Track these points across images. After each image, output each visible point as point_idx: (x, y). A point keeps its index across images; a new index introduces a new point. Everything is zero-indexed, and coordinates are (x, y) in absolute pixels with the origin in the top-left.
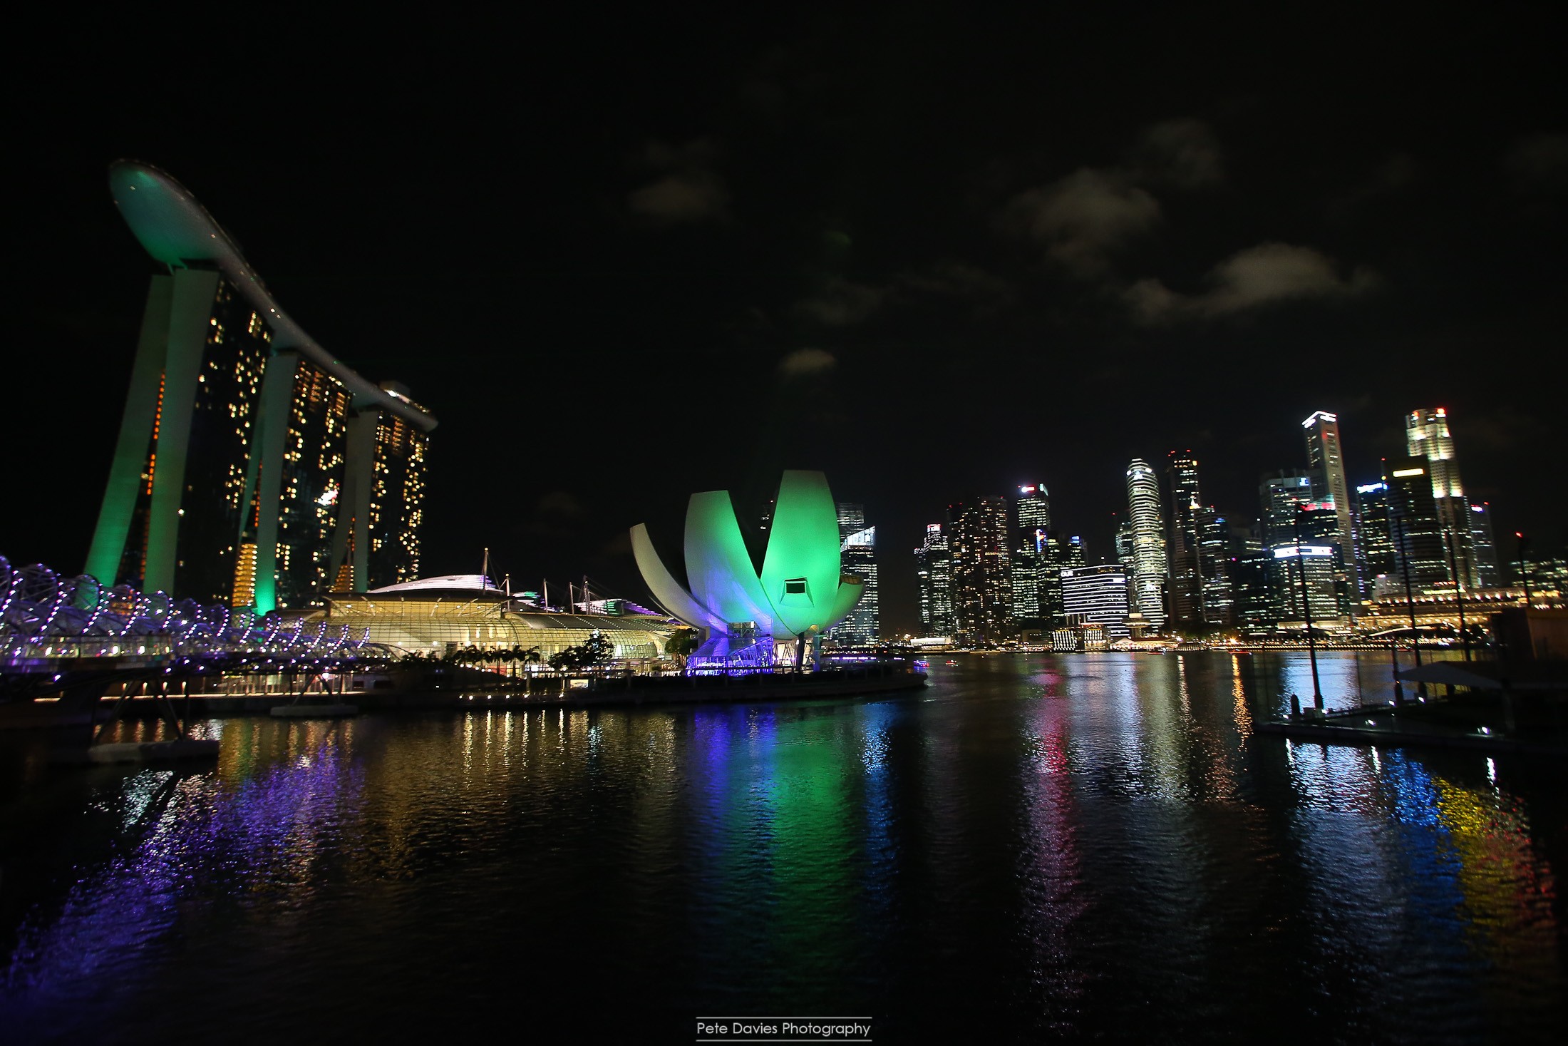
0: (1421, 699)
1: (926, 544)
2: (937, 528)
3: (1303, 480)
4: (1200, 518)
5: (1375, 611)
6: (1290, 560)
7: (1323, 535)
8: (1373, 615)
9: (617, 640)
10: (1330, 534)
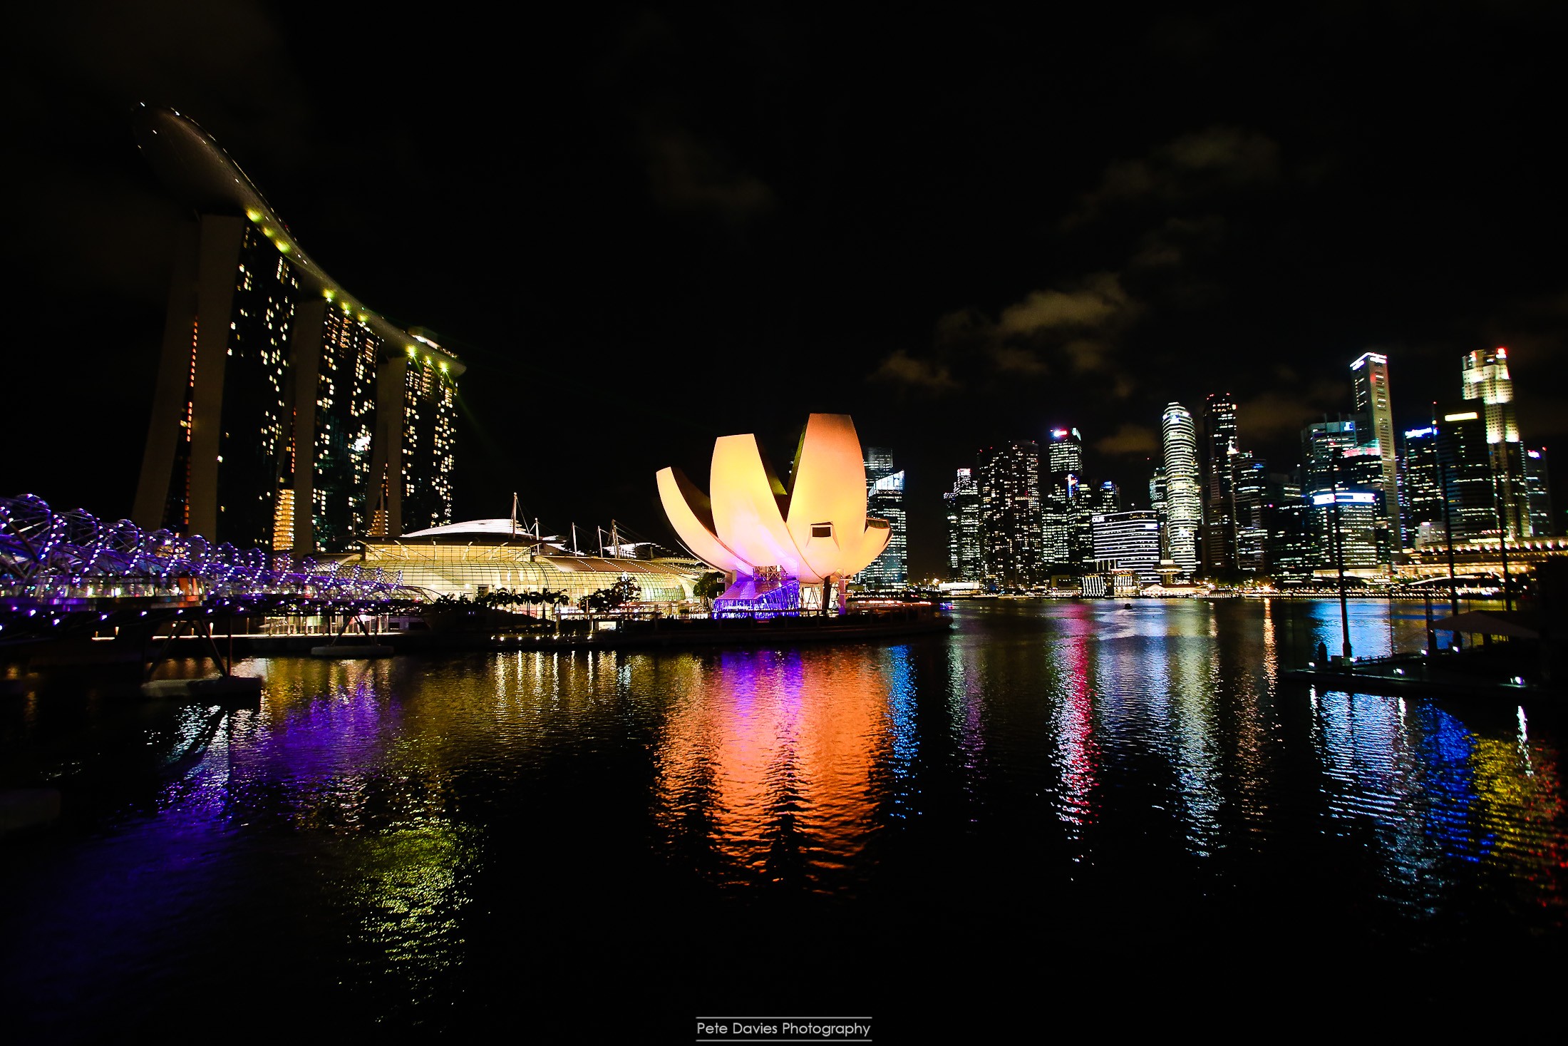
0: (1455, 649)
1: (956, 489)
2: (967, 472)
3: (1348, 424)
4: (1238, 463)
5: (1416, 559)
6: (1329, 506)
7: (1366, 481)
8: (1414, 564)
9: (644, 583)
10: (1373, 481)
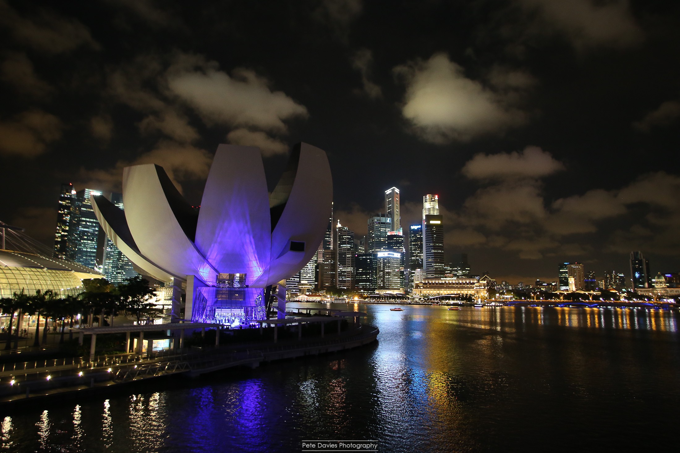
3: (389, 219)
4: (342, 232)
5: (421, 286)
6: (384, 259)
7: (397, 247)
8: (420, 288)
10: (400, 247)
